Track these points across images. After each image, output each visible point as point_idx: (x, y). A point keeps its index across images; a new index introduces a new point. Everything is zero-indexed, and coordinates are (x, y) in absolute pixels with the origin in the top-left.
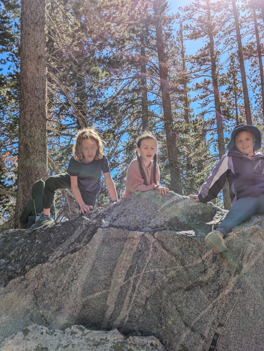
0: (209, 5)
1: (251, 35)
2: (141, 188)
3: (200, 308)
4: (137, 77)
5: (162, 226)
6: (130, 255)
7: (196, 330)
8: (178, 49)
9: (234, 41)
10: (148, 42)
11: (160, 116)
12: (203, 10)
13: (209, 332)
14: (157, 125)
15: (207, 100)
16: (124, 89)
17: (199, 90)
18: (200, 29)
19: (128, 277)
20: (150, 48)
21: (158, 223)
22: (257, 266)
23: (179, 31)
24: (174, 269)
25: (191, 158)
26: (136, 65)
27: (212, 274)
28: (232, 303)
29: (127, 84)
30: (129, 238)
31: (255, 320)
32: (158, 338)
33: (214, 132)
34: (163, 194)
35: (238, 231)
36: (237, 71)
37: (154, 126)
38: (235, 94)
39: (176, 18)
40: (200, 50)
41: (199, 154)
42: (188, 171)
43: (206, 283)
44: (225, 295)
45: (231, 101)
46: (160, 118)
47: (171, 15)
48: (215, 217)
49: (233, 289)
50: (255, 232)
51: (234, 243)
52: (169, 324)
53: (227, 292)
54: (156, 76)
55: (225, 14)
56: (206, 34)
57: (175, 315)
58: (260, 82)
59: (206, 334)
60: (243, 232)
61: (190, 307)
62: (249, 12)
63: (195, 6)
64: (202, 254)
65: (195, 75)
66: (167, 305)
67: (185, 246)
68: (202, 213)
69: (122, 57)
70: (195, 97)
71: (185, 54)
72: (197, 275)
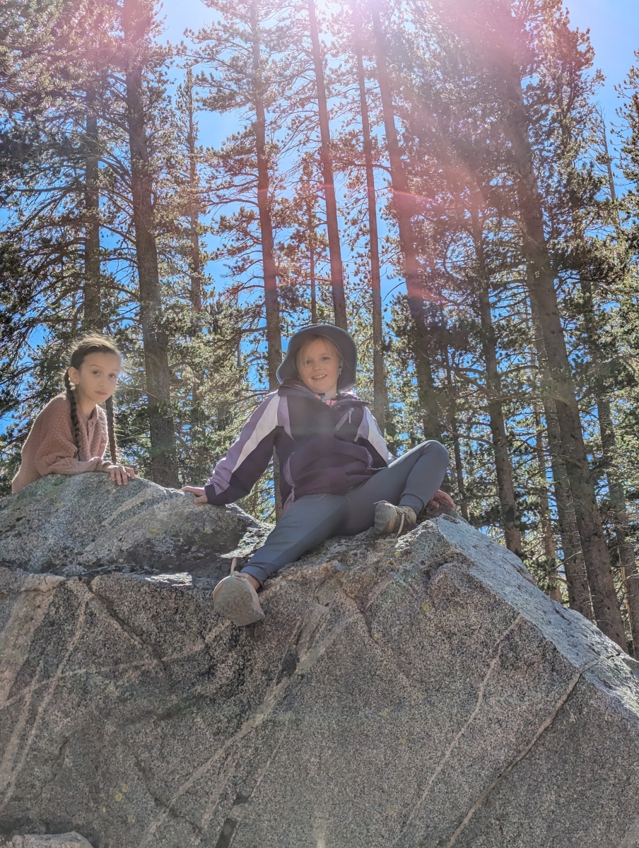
0: (257, 33)
1: (350, 116)
2: (64, 465)
3: (194, 761)
4: (76, 189)
5: (112, 562)
6: (26, 634)
7: (182, 815)
8: (180, 130)
9: (313, 125)
10: (106, 106)
11: (129, 289)
12: (243, 44)
13: (212, 817)
14: (122, 310)
15: (244, 260)
16: (41, 214)
17: (226, 234)
18: (234, 87)
19: (19, 689)
20: (109, 120)
21: (103, 554)
22: (330, 658)
23: (183, 86)
24: (137, 668)
25: (202, 396)
26: (74, 159)
27: (228, 678)
28: (270, 746)
29: (49, 204)
30: (26, 591)
31: (320, 784)
32: (86, 837)
33: (260, 337)
34: (120, 484)
35: (292, 575)
36: (318, 196)
37: (113, 312)
38: (311, 249)
39: (178, 54)
40: (233, 136)
41: (223, 388)
42: (193, 426)
43: (210, 699)
44: (255, 726)
45: (301, 266)
46: (131, 293)
47: (165, 45)
48: (242, 540)
49: (274, 713)
50: (331, 577)
51: (282, 603)
52: (117, 802)
53: (259, 718)
54: (124, 191)
55: (295, 58)
56: (248, 100)
57: (133, 780)
58: (368, 227)
59: (204, 823)
60: (302, 577)
61: (169, 759)
62: (347, 61)
63: (224, 31)
64: (205, 628)
65: (218, 197)
66: (114, 754)
67: (165, 610)
68: (213, 530)
69: (39, 136)
70: (218, 249)
71: (197, 144)
72: (191, 679)
